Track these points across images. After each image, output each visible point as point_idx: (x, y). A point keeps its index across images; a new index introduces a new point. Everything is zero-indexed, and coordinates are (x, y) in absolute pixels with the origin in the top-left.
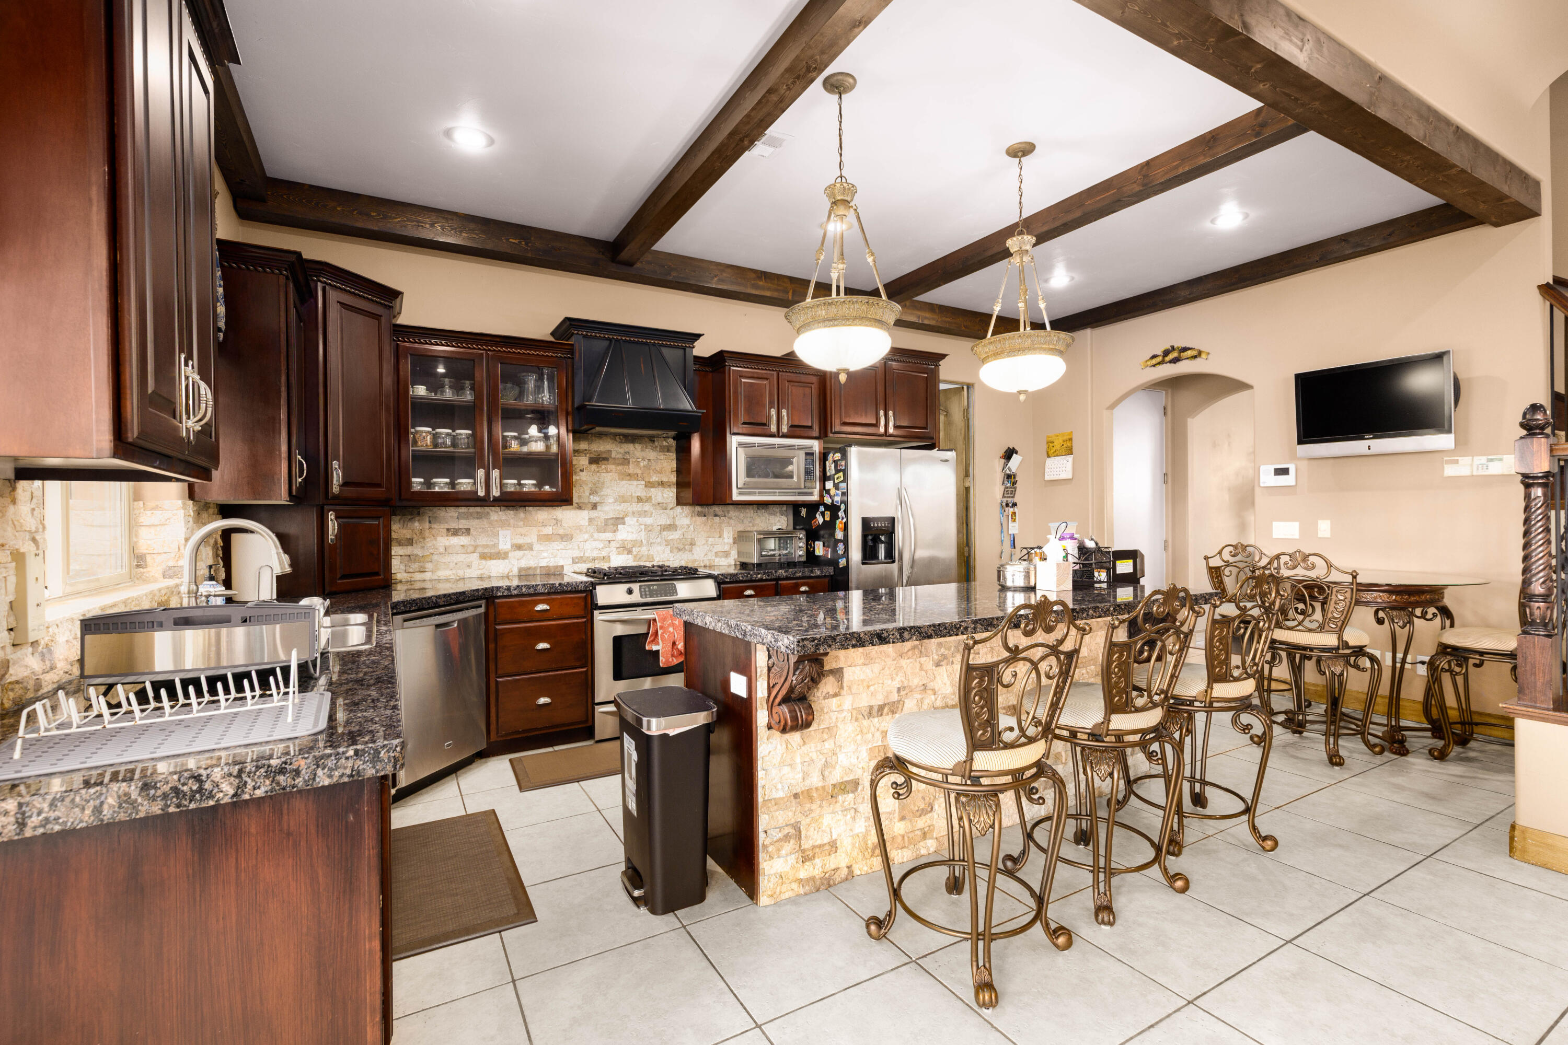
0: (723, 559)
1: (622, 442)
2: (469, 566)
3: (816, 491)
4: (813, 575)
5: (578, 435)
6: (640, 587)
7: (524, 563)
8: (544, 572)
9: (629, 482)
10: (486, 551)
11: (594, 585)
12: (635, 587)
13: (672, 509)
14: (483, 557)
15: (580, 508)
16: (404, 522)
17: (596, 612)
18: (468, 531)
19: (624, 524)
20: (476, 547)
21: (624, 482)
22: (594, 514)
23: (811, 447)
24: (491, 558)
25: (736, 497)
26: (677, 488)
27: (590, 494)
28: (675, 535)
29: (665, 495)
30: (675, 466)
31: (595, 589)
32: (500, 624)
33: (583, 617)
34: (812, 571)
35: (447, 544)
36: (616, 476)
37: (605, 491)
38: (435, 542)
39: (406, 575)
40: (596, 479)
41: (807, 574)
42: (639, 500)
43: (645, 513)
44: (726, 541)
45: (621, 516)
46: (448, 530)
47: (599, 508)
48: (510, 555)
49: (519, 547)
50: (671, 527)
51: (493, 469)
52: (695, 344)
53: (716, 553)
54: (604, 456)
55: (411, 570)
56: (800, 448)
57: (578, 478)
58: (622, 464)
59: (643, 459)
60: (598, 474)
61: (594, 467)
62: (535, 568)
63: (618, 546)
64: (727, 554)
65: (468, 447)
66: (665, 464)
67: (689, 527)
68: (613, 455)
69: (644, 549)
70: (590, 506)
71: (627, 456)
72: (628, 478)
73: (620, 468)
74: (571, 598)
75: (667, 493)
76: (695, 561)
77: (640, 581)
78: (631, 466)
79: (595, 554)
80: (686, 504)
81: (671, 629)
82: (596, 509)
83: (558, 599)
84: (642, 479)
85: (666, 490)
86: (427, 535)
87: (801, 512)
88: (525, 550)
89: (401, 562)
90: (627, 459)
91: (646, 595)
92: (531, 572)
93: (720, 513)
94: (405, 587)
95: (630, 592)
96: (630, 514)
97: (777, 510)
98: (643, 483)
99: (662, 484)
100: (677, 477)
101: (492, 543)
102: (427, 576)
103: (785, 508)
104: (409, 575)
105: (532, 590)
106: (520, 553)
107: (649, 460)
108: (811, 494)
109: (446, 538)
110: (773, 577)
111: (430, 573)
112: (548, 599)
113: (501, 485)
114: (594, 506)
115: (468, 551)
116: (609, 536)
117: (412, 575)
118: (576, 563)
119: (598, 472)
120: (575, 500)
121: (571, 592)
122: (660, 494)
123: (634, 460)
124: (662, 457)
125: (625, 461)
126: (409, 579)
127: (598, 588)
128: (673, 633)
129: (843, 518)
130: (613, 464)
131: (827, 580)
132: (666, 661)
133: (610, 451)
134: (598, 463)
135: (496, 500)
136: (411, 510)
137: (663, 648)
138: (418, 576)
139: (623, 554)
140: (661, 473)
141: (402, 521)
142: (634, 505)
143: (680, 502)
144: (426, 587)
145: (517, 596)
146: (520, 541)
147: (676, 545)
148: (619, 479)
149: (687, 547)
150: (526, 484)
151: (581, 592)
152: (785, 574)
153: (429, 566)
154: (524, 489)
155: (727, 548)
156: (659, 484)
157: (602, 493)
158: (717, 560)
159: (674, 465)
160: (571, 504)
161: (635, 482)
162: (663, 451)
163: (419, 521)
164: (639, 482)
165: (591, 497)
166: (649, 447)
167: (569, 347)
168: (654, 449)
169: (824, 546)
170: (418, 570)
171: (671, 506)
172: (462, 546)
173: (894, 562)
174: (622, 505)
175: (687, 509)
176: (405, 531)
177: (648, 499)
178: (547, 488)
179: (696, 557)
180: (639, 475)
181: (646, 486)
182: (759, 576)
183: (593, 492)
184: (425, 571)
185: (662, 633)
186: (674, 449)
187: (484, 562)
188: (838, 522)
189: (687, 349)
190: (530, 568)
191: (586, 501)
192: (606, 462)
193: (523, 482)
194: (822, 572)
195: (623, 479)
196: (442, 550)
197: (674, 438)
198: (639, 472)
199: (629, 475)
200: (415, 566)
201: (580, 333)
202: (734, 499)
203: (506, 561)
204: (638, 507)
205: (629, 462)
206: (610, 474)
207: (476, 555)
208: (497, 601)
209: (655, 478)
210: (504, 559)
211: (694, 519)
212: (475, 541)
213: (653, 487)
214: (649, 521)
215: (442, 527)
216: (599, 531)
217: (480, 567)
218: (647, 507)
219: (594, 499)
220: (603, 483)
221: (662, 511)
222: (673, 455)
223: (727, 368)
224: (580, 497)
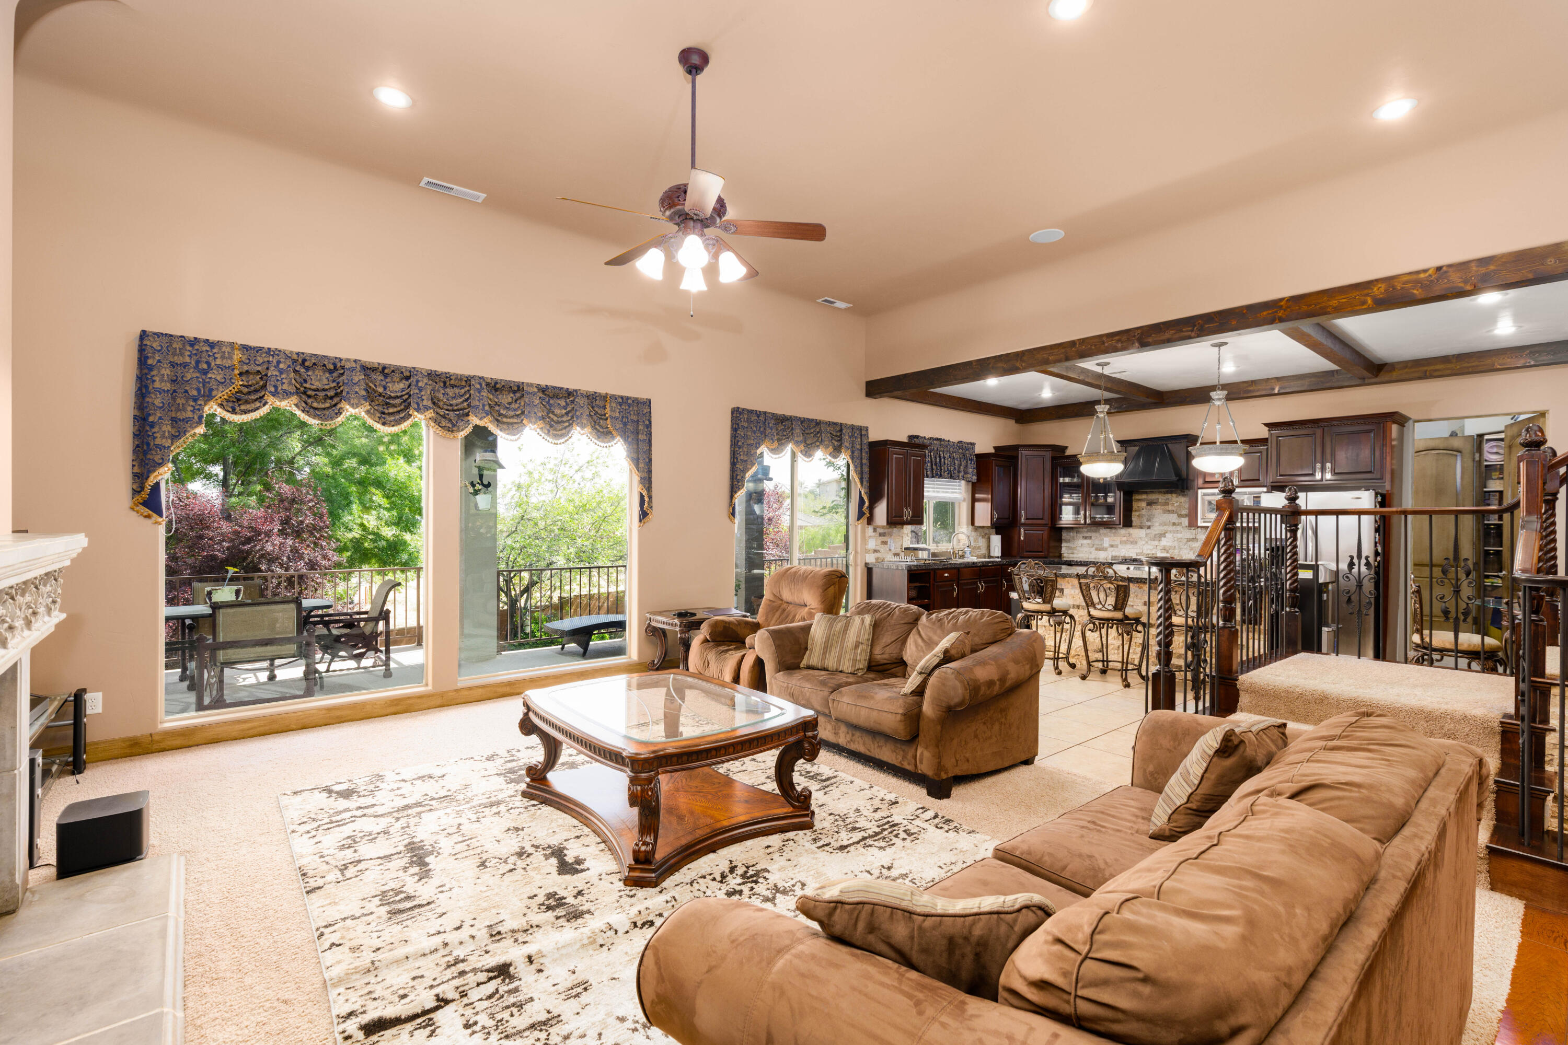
7: (1114, 554)
10: (1098, 547)
14: (1097, 549)
15: (1138, 528)
18: (1091, 538)
19: (1165, 537)
20: (1094, 545)
21: (1165, 515)
22: (1148, 531)
24: (1100, 550)
36: (1161, 511)
37: (1155, 520)
38: (1078, 542)
40: (1148, 513)
42: (1174, 524)
43: (1177, 532)
45: (1164, 533)
46: (1083, 537)
49: (1112, 546)
54: (1154, 501)
55: (1069, 553)
57: (1138, 513)
58: (1165, 505)
59: (1177, 502)
61: (1146, 506)
62: (1119, 557)
70: (1144, 527)
71: (1168, 501)
72: (1169, 513)
73: (1163, 507)
79: (1149, 552)
80: (1188, 526)
82: (1150, 529)
84: (1177, 513)
86: (1075, 538)
88: (1115, 547)
90: (1167, 503)
96: (1169, 532)
101: (1100, 543)
102: (1075, 554)
106: (1112, 549)
107: (1181, 502)
114: (1147, 527)
115: (1090, 546)
118: (1144, 555)
119: (1150, 510)
122: (1186, 521)
130: (1160, 505)
133: (1158, 499)
138: (1072, 554)
146: (1112, 543)
148: (1162, 513)
153: (1075, 551)
156: (1186, 516)
157: (1153, 521)
165: (1145, 522)
176: (1067, 537)
177: (1179, 524)
180: (1175, 511)
181: (1179, 517)
183: (1145, 520)
187: (1097, 552)
191: (1142, 525)
192: (1156, 505)
195: (1165, 513)
196: (1080, 545)
198: (1174, 509)
199: (1169, 511)
200: (1071, 551)
205: (1169, 505)
206: (1158, 511)
207: (1094, 548)
209: (1183, 512)
210: (1105, 551)
212: (1093, 542)
213: (1182, 518)
214: (1179, 536)
216: (1151, 540)
218: (1179, 528)
219: (1148, 524)
220: (1154, 516)
221: (1188, 531)
224: (1138, 523)
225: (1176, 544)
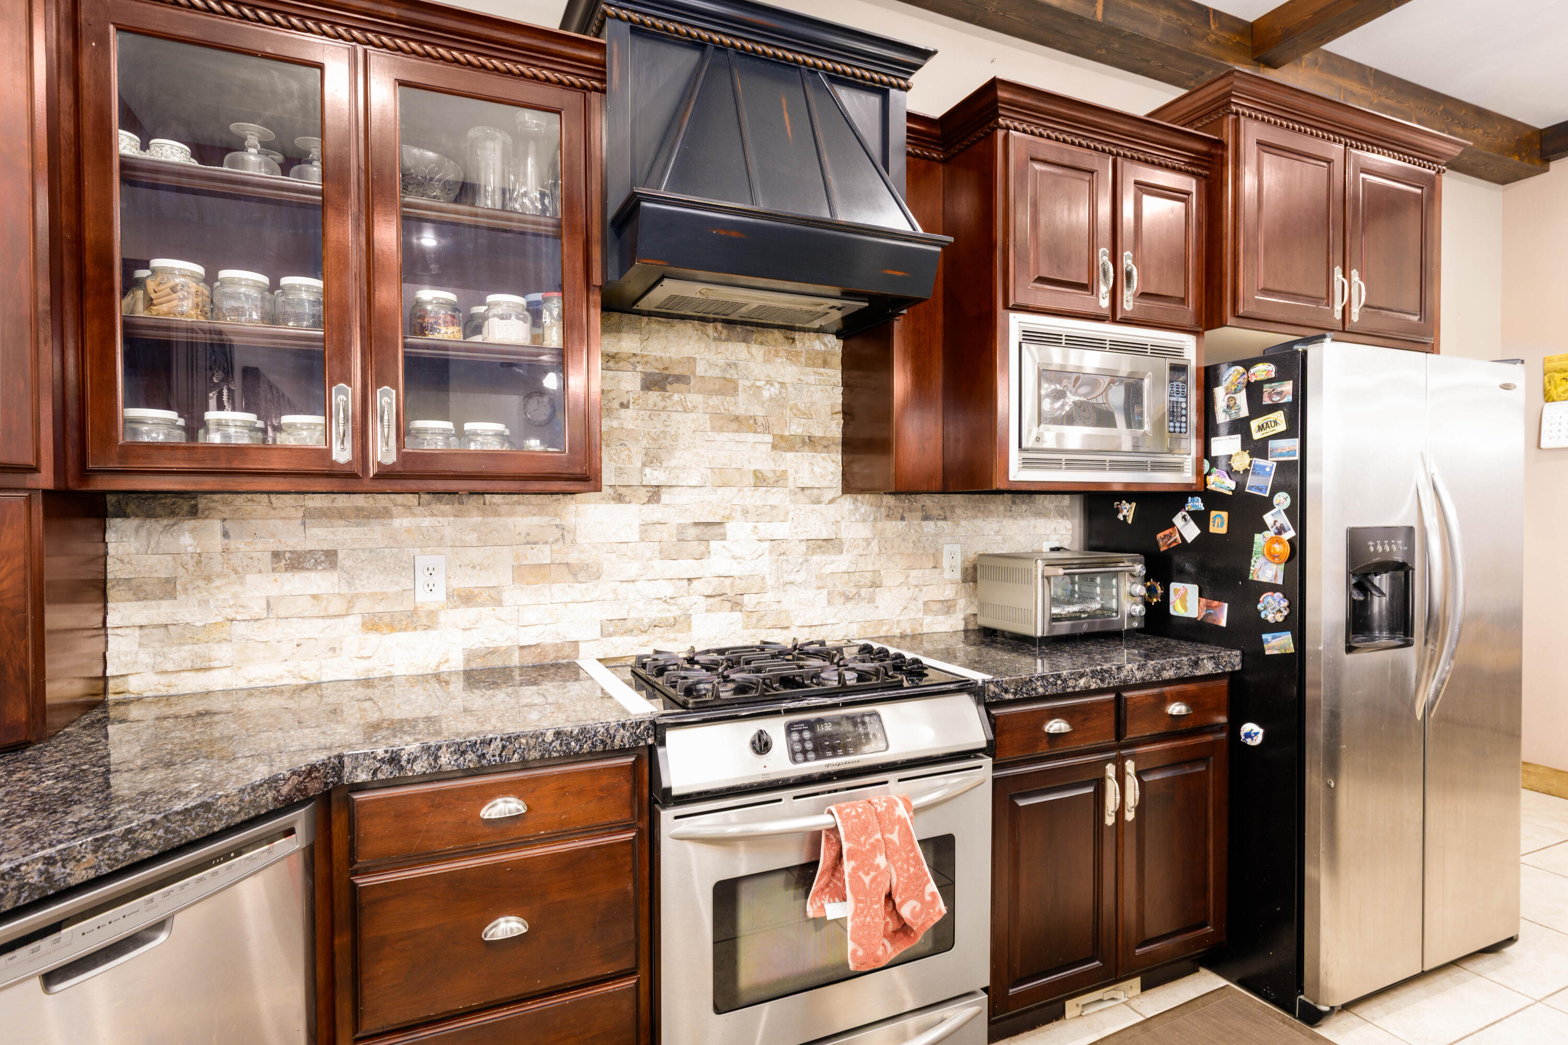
0: (941, 618)
1: (720, 339)
2: (333, 649)
3: (1189, 463)
4: (1198, 673)
5: (616, 316)
6: (789, 728)
7: (479, 640)
8: (530, 660)
9: (736, 436)
10: (379, 608)
11: (658, 730)
12: (775, 728)
13: (831, 501)
14: (372, 625)
15: (619, 498)
16: (149, 534)
17: (667, 816)
18: (330, 558)
19: (723, 537)
20: (351, 601)
21: (724, 436)
22: (654, 512)
23: (1177, 351)
24: (392, 628)
25: (1017, 473)
26: (844, 452)
27: (644, 465)
28: (840, 563)
29: (817, 469)
30: (840, 400)
31: (663, 743)
32: (367, 872)
33: (628, 828)
34: (1196, 664)
35: (274, 591)
36: (705, 420)
37: (680, 458)
38: (237, 588)
39: (156, 678)
40: (660, 427)
41: (1186, 671)
42: (759, 480)
43: (771, 513)
44: (947, 575)
45: (718, 519)
46: (276, 555)
47: (665, 497)
48: (443, 617)
49: (467, 598)
50: (829, 544)
51: (379, 386)
52: (912, 80)
53: (925, 603)
54: (677, 371)
55: (170, 667)
56: (1159, 351)
57: (615, 424)
58: (720, 392)
59: (769, 382)
60: (664, 415)
61: (654, 396)
62: (508, 651)
63: (709, 592)
64: (948, 607)
65: (315, 325)
66: (818, 396)
67: (869, 544)
68: (700, 370)
69: (769, 597)
70: (643, 494)
71: (732, 374)
72: (735, 426)
73: (714, 401)
74: (592, 771)
75: (823, 463)
76: (881, 622)
77: (789, 711)
78: (742, 396)
79: (656, 612)
80: (862, 491)
81: (881, 860)
82: (658, 501)
83: (551, 776)
84: (767, 429)
85: (819, 457)
86: (218, 568)
87: (1118, 511)
88: (483, 605)
89: (141, 645)
90: (731, 381)
91: (804, 752)
92: (496, 662)
93: (936, 512)
94: (155, 711)
95: (762, 745)
96: (738, 514)
97: (1051, 506)
98: (768, 438)
99: (810, 442)
100: (845, 426)
101: (397, 589)
102: (217, 680)
103: (1066, 499)
104: (165, 679)
105: (470, 756)
106: (470, 613)
107: (782, 384)
108: (1177, 468)
109: (273, 576)
110: (1114, 683)
111: (227, 672)
112: (521, 781)
113: (402, 433)
114: (655, 493)
115: (331, 611)
116: (686, 567)
117: (173, 679)
118: (610, 635)
119: (664, 409)
120: (608, 477)
121: (593, 755)
122: (806, 465)
123: (747, 383)
124: (812, 379)
125: (728, 387)
126: (164, 691)
127: (671, 736)
128: (887, 870)
129: (1281, 530)
130: (699, 392)
131: (1224, 683)
132: (867, 955)
133: (692, 360)
134: (664, 389)
135: (386, 475)
136: (169, 501)
137: (855, 914)
138: (190, 683)
139: (720, 610)
140: (810, 416)
141: (143, 533)
142: (748, 492)
143: (850, 486)
144: (214, 708)
145: (425, 779)
146: (466, 581)
147: (840, 588)
148: (713, 429)
149: (863, 592)
150: (475, 434)
151: (623, 752)
152: (1139, 675)
153: (222, 653)
154: (473, 447)
155: (949, 592)
156: (804, 443)
157: (673, 463)
158: (928, 619)
159: (837, 397)
160: (598, 489)
161: (750, 437)
162: (814, 365)
163: (192, 531)
164: (759, 437)
165: (647, 470)
166: (782, 353)
167: (595, 56)
168: (793, 357)
169: (1201, 595)
170: (188, 664)
171: (829, 495)
172: (315, 597)
173: (1408, 644)
174: (720, 490)
175: (864, 504)
176: (153, 559)
177: (780, 479)
178: (534, 444)
179: (882, 614)
180: (760, 420)
181: (774, 447)
182: (1082, 682)
183: (652, 459)
184: (210, 669)
185: (855, 870)
186: (837, 360)
187: (373, 637)
188: (1259, 539)
189: (893, 92)
190: (493, 652)
191: (635, 482)
192: (682, 387)
193: (468, 426)
194: (1217, 665)
195: (721, 430)
196: (258, 609)
197: (838, 335)
198: (759, 411)
199: (737, 419)
200: (181, 654)
201: (624, 14)
202: (1011, 478)
203: (432, 633)
204: (755, 498)
205: (736, 389)
206: (692, 416)
207: (354, 621)
208: (358, 797)
209: (796, 428)
210: (427, 628)
211: (879, 525)
212: (349, 584)
213: (791, 449)
214: (780, 530)
215: (260, 547)
216: (666, 555)
217: (365, 653)
218: (777, 497)
219: (654, 476)
220: (675, 438)
221: (810, 507)
222: (836, 375)
223: (1000, 133)
224: (620, 471)
225: (765, 566)
